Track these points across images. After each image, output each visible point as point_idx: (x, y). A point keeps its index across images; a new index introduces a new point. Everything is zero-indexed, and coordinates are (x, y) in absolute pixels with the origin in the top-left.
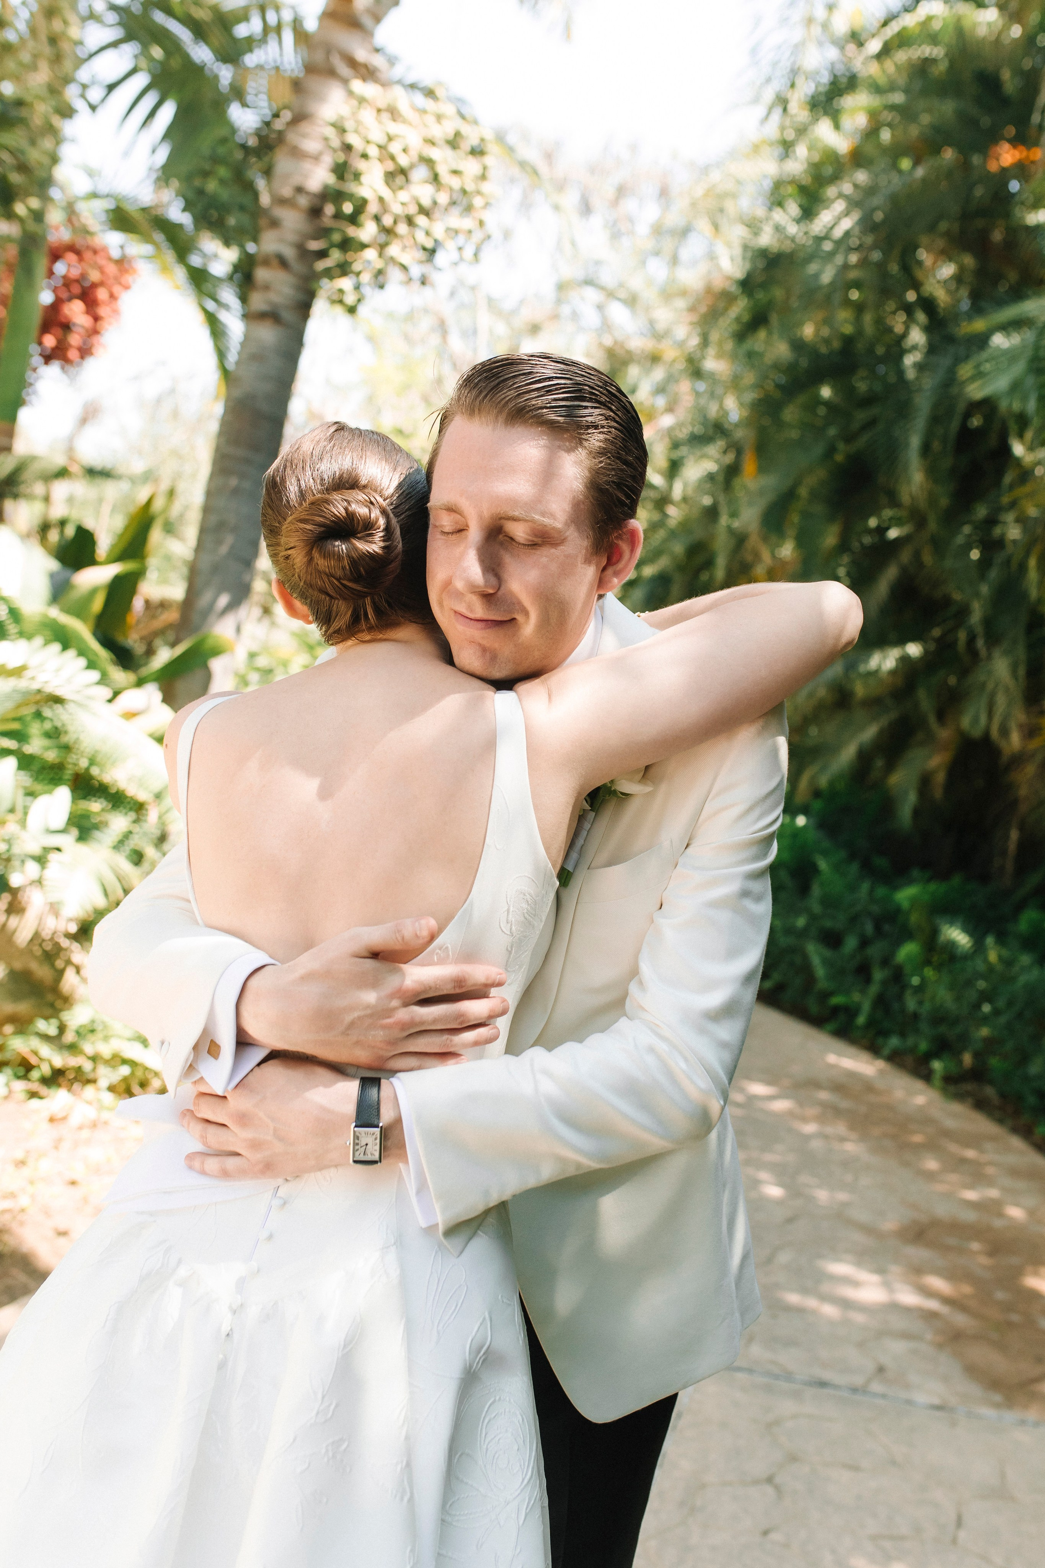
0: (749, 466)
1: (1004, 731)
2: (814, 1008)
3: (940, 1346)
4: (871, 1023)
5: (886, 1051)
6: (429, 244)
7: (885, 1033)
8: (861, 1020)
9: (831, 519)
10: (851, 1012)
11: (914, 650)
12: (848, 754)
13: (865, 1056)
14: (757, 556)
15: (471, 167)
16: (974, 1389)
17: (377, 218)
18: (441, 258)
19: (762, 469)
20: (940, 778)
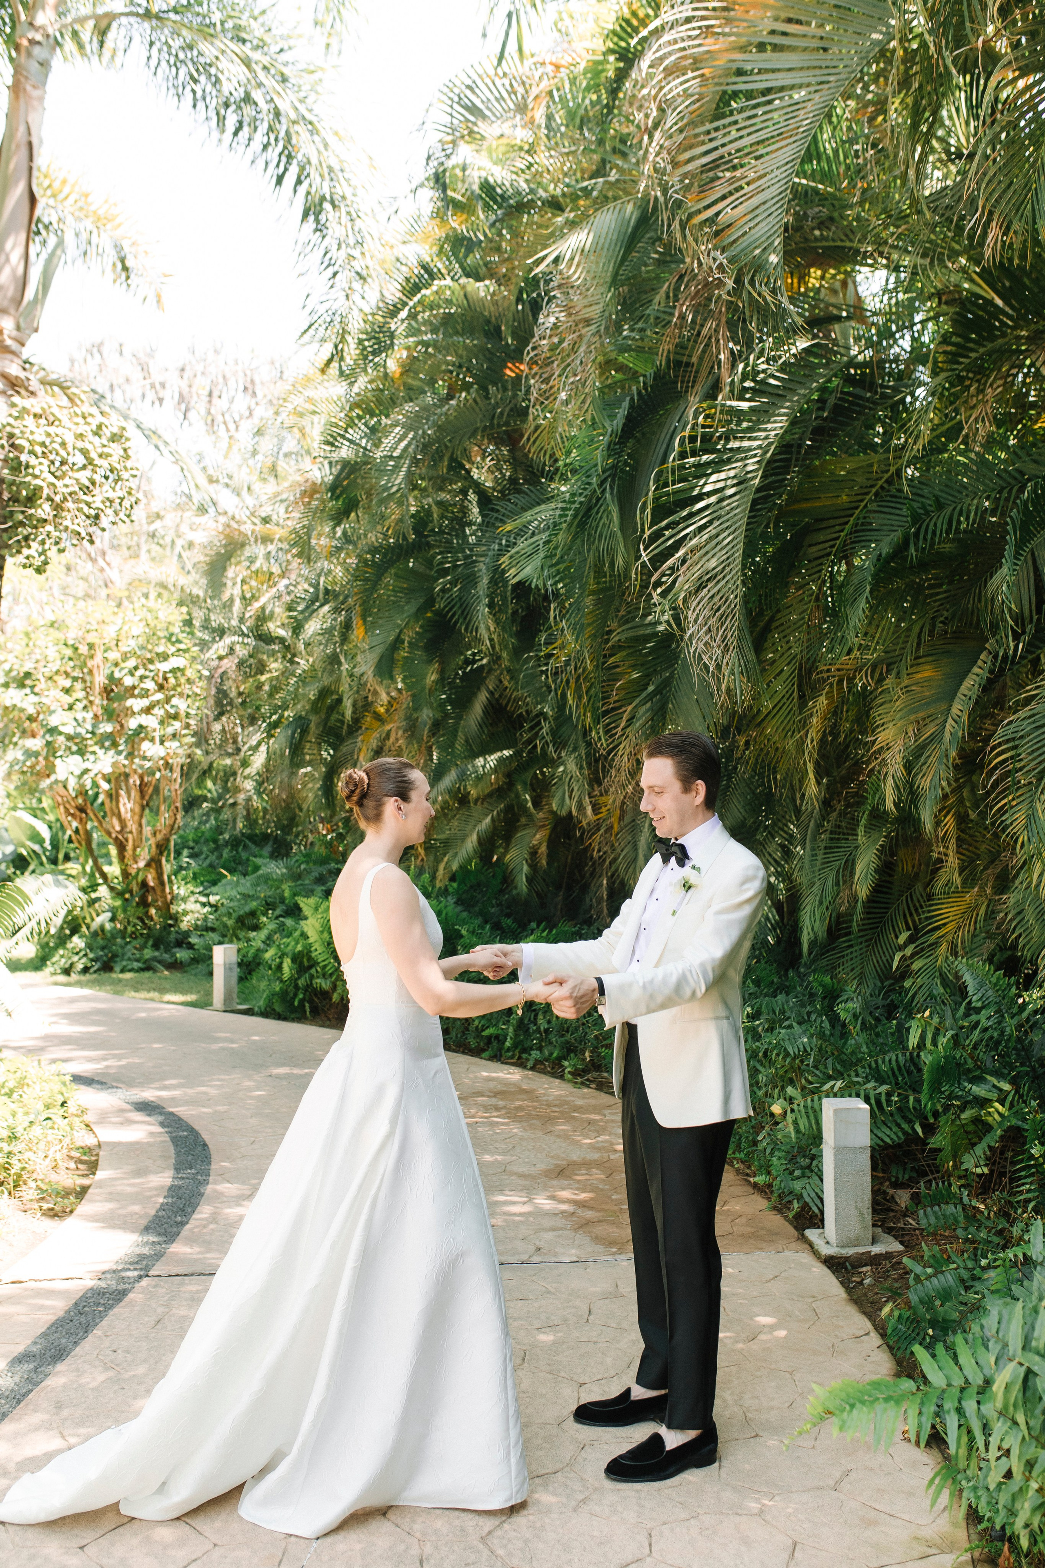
0: (357, 622)
1: (581, 807)
2: (473, 1043)
3: (576, 1231)
4: (515, 1045)
5: (530, 1064)
6: (93, 512)
7: (526, 1050)
8: (508, 1044)
9: (430, 662)
10: (500, 1039)
11: (506, 753)
12: (471, 842)
13: (512, 1069)
14: (376, 693)
15: (115, 450)
16: (600, 1248)
17: (49, 499)
18: (104, 522)
19: (369, 629)
20: (543, 849)
